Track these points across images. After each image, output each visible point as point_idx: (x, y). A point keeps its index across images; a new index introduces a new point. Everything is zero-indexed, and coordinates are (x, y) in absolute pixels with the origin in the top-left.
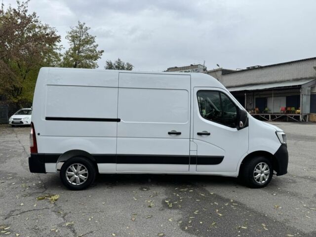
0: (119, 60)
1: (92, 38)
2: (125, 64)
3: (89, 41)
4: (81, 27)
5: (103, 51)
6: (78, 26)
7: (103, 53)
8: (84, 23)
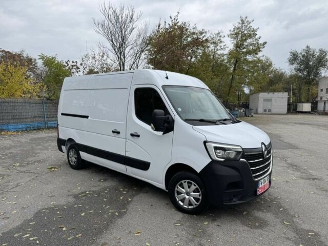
0: (308, 47)
1: (254, 30)
2: (317, 50)
3: (252, 34)
4: (243, 22)
5: (266, 43)
6: (240, 22)
7: (265, 45)
8: (246, 17)
